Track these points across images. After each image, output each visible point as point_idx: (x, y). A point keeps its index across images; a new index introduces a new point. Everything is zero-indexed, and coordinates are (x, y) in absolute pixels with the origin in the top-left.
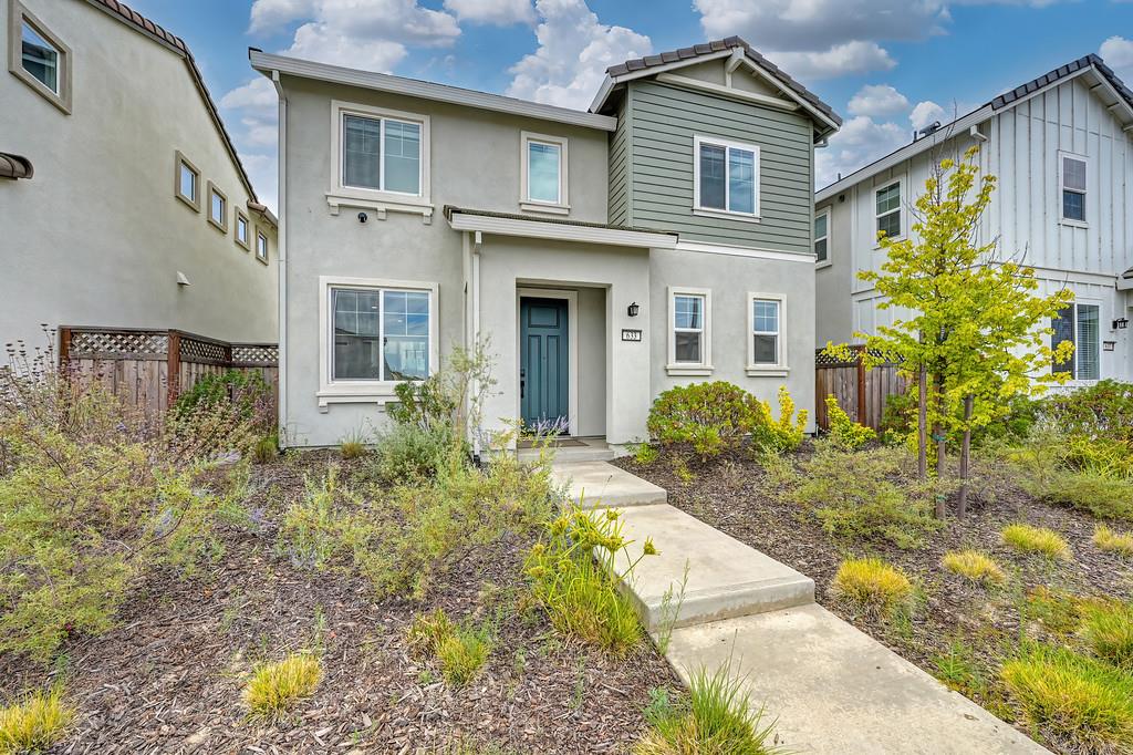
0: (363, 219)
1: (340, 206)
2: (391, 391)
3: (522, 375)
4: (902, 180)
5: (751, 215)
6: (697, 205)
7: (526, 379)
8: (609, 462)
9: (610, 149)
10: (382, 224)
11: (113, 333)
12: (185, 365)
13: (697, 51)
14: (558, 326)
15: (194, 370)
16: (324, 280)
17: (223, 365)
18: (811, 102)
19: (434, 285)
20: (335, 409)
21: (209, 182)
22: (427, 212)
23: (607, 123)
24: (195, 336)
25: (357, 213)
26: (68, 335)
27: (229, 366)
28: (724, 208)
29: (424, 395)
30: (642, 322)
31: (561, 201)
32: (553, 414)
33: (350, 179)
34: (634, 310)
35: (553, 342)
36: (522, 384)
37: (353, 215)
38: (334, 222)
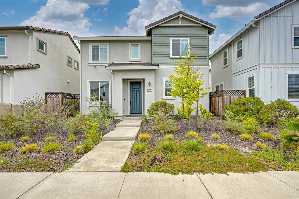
0: (95, 67)
1: (91, 65)
3: (130, 100)
4: (242, 39)
6: (171, 56)
9: (151, 44)
10: (99, 68)
11: (53, 93)
12: (64, 99)
13: (169, 17)
14: (139, 88)
15: (66, 100)
16: (88, 81)
17: (73, 99)
18: (205, 24)
19: (110, 81)
20: (90, 108)
21: (74, 60)
23: (149, 38)
24: (66, 93)
25: (94, 66)
26: (46, 94)
27: (75, 99)
28: (179, 56)
30: (152, 87)
31: (139, 58)
32: (138, 109)
33: (93, 59)
34: (150, 84)
35: (138, 92)
36: (130, 102)
37: (94, 67)
38: (90, 69)
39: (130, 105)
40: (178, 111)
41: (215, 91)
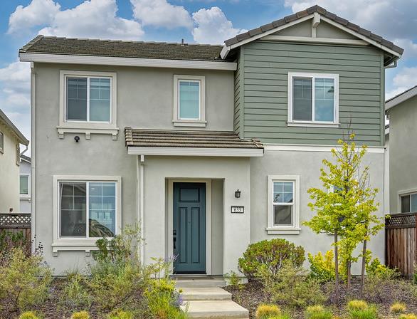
0: (77, 140)
1: (65, 133)
2: (94, 244)
3: (174, 234)
5: (332, 123)
6: (290, 119)
7: (177, 236)
8: (223, 288)
9: (235, 80)
10: (87, 142)
13: (286, 21)
14: (199, 201)
16: (56, 177)
18: (376, 41)
19: (118, 178)
20: (62, 255)
22: (115, 133)
23: (230, 66)
25: (74, 136)
28: (311, 119)
29: (113, 246)
30: (244, 201)
31: (201, 118)
32: (195, 259)
33: (70, 116)
34: (238, 194)
35: (195, 211)
36: (174, 240)
37: (72, 138)
38: (61, 143)
39: (174, 247)
40: (310, 264)
41: (399, 211)
